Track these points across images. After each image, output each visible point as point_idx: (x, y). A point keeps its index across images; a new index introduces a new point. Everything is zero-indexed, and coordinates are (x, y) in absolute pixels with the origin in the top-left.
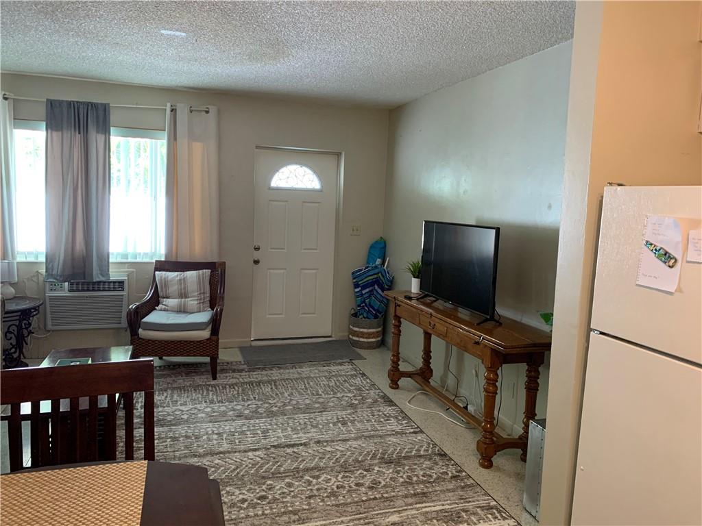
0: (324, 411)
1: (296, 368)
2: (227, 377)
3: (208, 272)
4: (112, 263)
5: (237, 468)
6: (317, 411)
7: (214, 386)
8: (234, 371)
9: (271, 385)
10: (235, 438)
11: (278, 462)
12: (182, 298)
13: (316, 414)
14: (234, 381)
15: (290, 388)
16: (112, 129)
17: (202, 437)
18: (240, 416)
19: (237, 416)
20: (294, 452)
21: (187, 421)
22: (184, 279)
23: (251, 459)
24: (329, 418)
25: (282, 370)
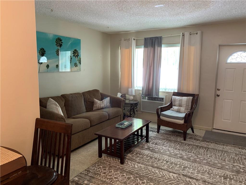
0: (221, 169)
1: (224, 145)
2: (190, 141)
3: (191, 98)
4: (160, 92)
5: (162, 177)
6: (217, 167)
7: (182, 143)
8: (195, 139)
9: (205, 149)
10: (171, 165)
11: (179, 182)
12: (180, 107)
13: (215, 169)
14: (192, 143)
15: (213, 153)
16: (162, 45)
17: (160, 160)
18: (181, 158)
19: (180, 157)
20: (189, 181)
21: (161, 153)
22: (181, 99)
23: (170, 176)
24: (220, 173)
25: (216, 145)
